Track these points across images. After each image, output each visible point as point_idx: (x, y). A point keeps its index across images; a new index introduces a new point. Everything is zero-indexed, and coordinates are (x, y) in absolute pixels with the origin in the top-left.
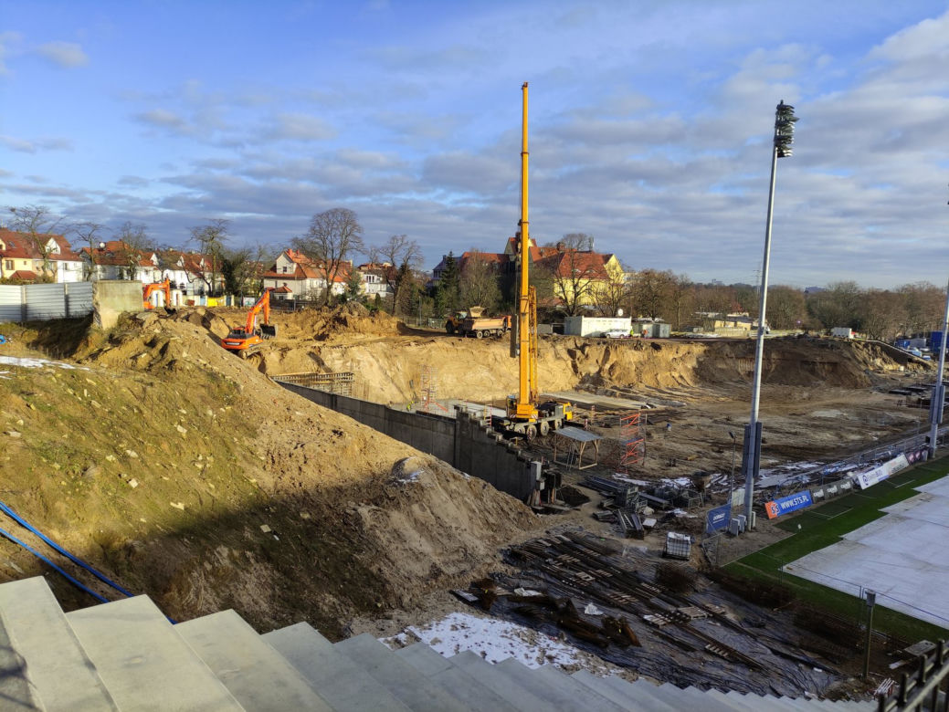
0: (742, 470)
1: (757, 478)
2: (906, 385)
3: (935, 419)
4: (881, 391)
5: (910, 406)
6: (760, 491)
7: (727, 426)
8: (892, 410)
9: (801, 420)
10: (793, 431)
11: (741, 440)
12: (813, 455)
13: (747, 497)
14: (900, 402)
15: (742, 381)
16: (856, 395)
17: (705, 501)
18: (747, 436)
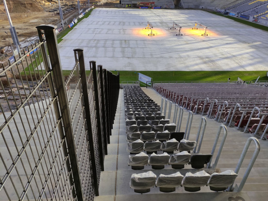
0: (14, 44)
1: (20, 45)
2: (53, 9)
3: (62, 18)
4: (47, 11)
5: (55, 15)
6: (22, 49)
7: (3, 30)
8: (51, 17)
9: (27, 24)
10: (26, 28)
11: (9, 34)
12: (34, 35)
13: (19, 51)
14: (52, 14)
15: (3, 13)
16: (40, 14)
17: (6, 56)
18: (12, 32)
